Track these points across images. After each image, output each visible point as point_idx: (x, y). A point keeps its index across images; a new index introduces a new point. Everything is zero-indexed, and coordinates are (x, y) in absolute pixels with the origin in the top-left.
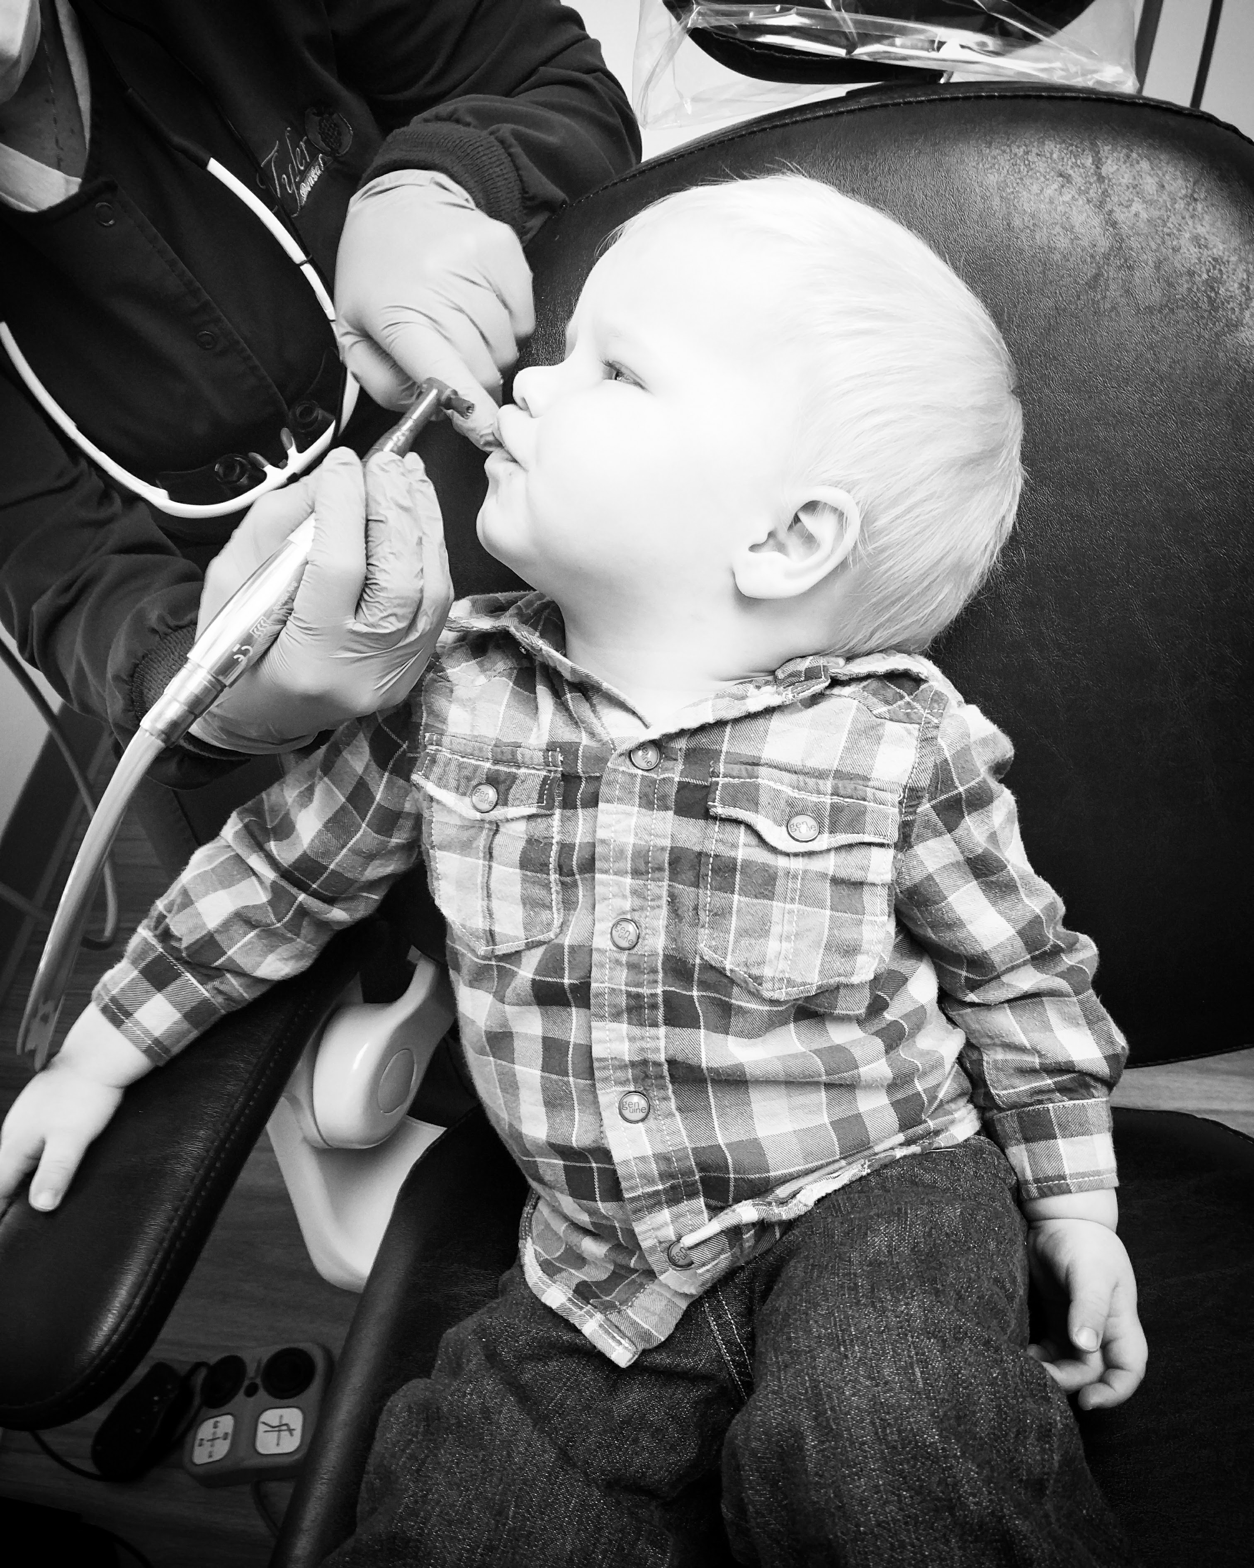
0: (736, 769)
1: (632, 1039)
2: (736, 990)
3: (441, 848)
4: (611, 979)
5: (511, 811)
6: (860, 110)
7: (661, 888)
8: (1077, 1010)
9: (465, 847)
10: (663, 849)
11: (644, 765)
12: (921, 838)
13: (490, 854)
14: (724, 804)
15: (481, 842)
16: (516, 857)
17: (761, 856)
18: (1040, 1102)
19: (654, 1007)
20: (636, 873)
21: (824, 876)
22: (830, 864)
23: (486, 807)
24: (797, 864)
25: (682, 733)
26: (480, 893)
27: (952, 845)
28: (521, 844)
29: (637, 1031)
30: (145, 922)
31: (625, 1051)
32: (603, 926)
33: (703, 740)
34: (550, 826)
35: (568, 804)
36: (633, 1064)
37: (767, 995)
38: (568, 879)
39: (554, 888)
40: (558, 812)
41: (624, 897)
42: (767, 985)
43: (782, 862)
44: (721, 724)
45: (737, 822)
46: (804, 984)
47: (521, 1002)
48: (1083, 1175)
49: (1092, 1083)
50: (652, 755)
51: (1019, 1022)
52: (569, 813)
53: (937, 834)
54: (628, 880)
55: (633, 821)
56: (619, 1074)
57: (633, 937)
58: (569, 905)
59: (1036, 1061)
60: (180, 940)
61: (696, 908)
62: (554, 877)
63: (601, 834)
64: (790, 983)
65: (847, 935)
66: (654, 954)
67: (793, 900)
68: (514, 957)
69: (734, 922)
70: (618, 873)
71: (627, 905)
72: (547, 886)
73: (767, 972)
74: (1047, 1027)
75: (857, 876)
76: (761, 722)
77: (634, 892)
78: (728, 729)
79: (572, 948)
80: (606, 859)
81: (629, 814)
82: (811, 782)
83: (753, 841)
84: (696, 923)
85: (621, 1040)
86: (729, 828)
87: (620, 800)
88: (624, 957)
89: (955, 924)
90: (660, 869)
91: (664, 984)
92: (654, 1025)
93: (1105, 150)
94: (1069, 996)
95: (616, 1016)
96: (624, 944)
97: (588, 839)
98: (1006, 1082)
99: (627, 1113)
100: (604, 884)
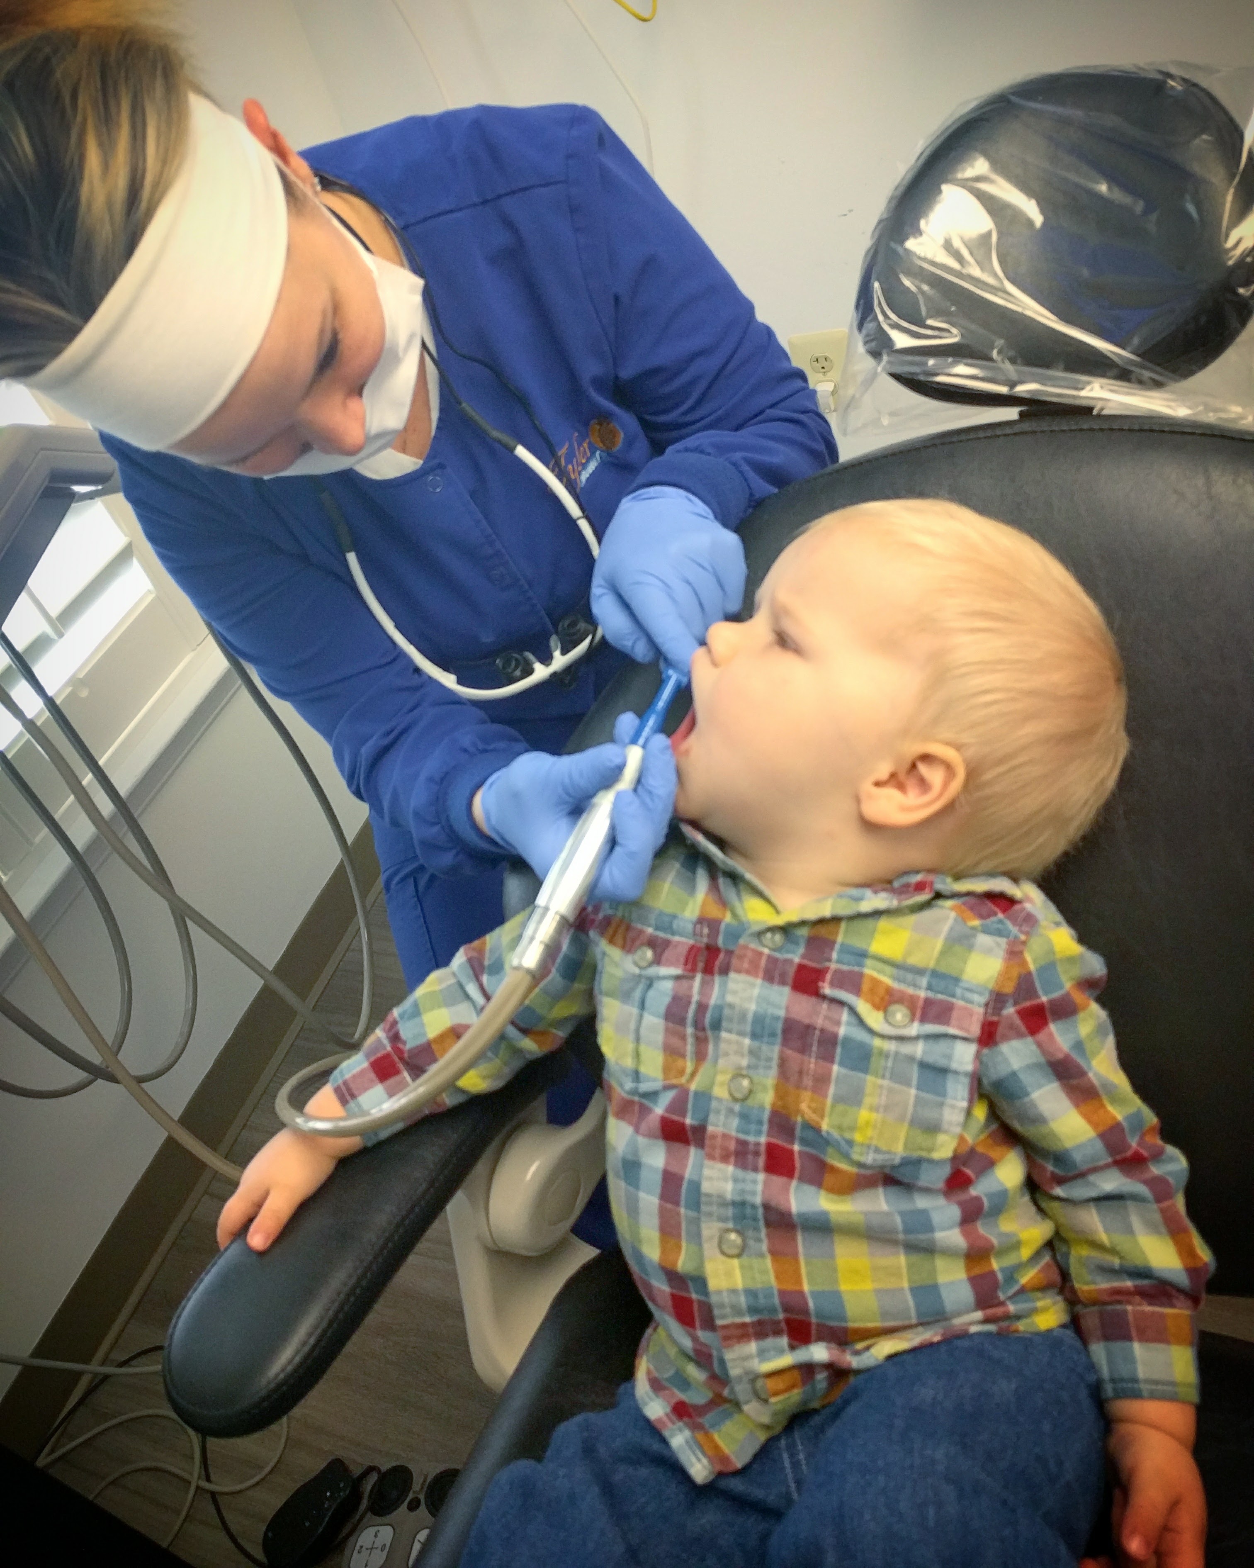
0: (847, 958)
1: (735, 1180)
2: (830, 1150)
3: (610, 994)
4: (724, 1125)
5: (664, 971)
6: (1015, 434)
7: (774, 1051)
8: (1157, 1217)
9: (625, 996)
10: (777, 1018)
11: (770, 944)
12: (1006, 1038)
13: (642, 1006)
14: (832, 985)
15: (637, 994)
16: (662, 1010)
17: (860, 1035)
18: (1119, 1302)
19: (757, 1154)
20: (754, 1036)
21: (911, 1059)
22: (919, 1049)
23: (644, 964)
24: (890, 1046)
25: (803, 923)
26: (632, 1036)
27: (1034, 1047)
28: (667, 1000)
29: (740, 1173)
30: (382, 1026)
31: (728, 1189)
32: (722, 1078)
33: (822, 931)
34: (691, 988)
35: (708, 970)
36: (734, 1204)
37: (856, 1157)
38: (701, 1034)
39: (690, 1040)
40: (699, 977)
41: (742, 1055)
42: (857, 1149)
43: (877, 1042)
44: (835, 920)
45: (841, 1003)
46: (889, 1152)
47: (650, 1135)
48: (1157, 1382)
49: (1174, 1293)
50: (778, 938)
51: (1103, 1221)
52: (708, 977)
53: (1019, 1035)
54: (747, 1041)
55: (756, 991)
56: (722, 1211)
57: (746, 1091)
58: (700, 1056)
59: (1116, 1262)
60: (404, 1043)
61: (801, 1073)
62: (690, 1030)
63: (729, 998)
64: (877, 1150)
65: (929, 1114)
66: (762, 1108)
67: (883, 1077)
68: (652, 1095)
69: (832, 1090)
70: (741, 1034)
71: (744, 1062)
72: (683, 1038)
73: (858, 1137)
74: (1129, 1231)
75: (942, 1062)
76: (870, 923)
77: (752, 1052)
78: (843, 925)
79: (696, 1094)
80: (730, 1020)
81: (753, 985)
82: (910, 977)
83: (854, 1020)
84: (799, 1086)
85: (725, 1179)
86: (835, 1007)
87: (748, 972)
88: (737, 1107)
89: (1039, 1120)
90: (773, 1035)
91: (769, 1134)
92: (755, 1169)
93: (1215, 474)
94: (1149, 1202)
95: (725, 1158)
96: (738, 1095)
97: (719, 1002)
98: (1089, 1278)
99: (725, 1248)
100: (729, 1042)
